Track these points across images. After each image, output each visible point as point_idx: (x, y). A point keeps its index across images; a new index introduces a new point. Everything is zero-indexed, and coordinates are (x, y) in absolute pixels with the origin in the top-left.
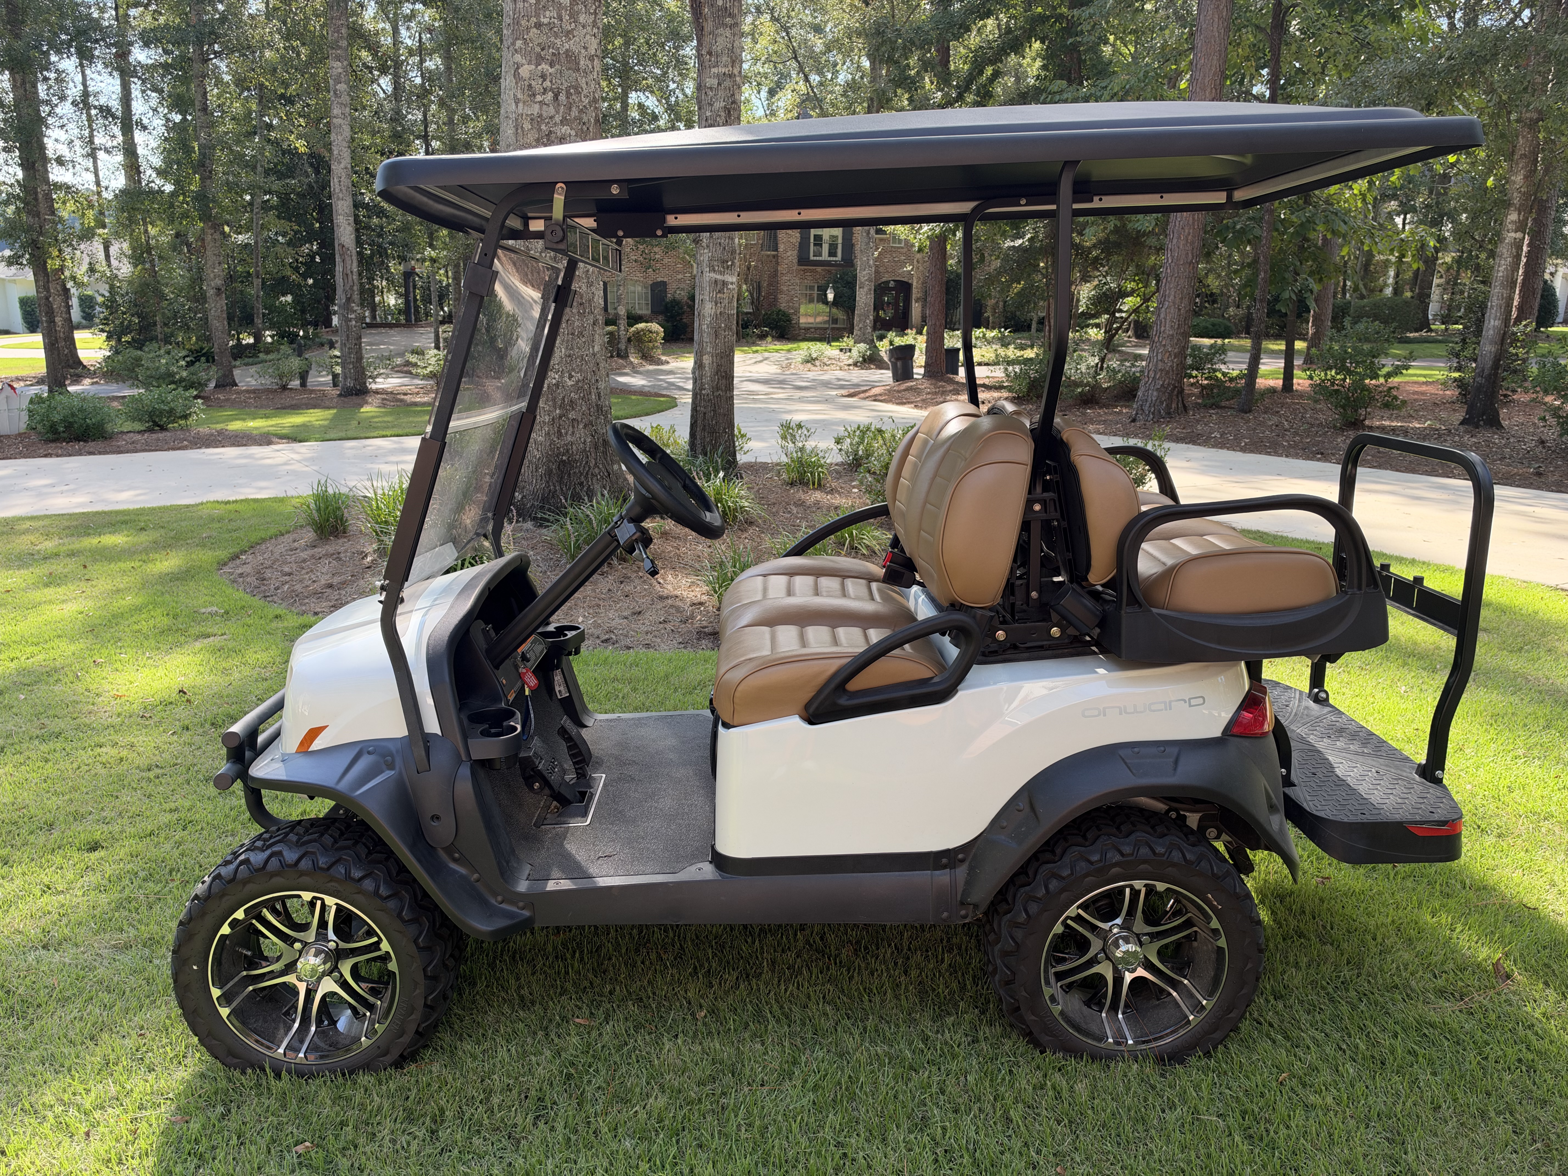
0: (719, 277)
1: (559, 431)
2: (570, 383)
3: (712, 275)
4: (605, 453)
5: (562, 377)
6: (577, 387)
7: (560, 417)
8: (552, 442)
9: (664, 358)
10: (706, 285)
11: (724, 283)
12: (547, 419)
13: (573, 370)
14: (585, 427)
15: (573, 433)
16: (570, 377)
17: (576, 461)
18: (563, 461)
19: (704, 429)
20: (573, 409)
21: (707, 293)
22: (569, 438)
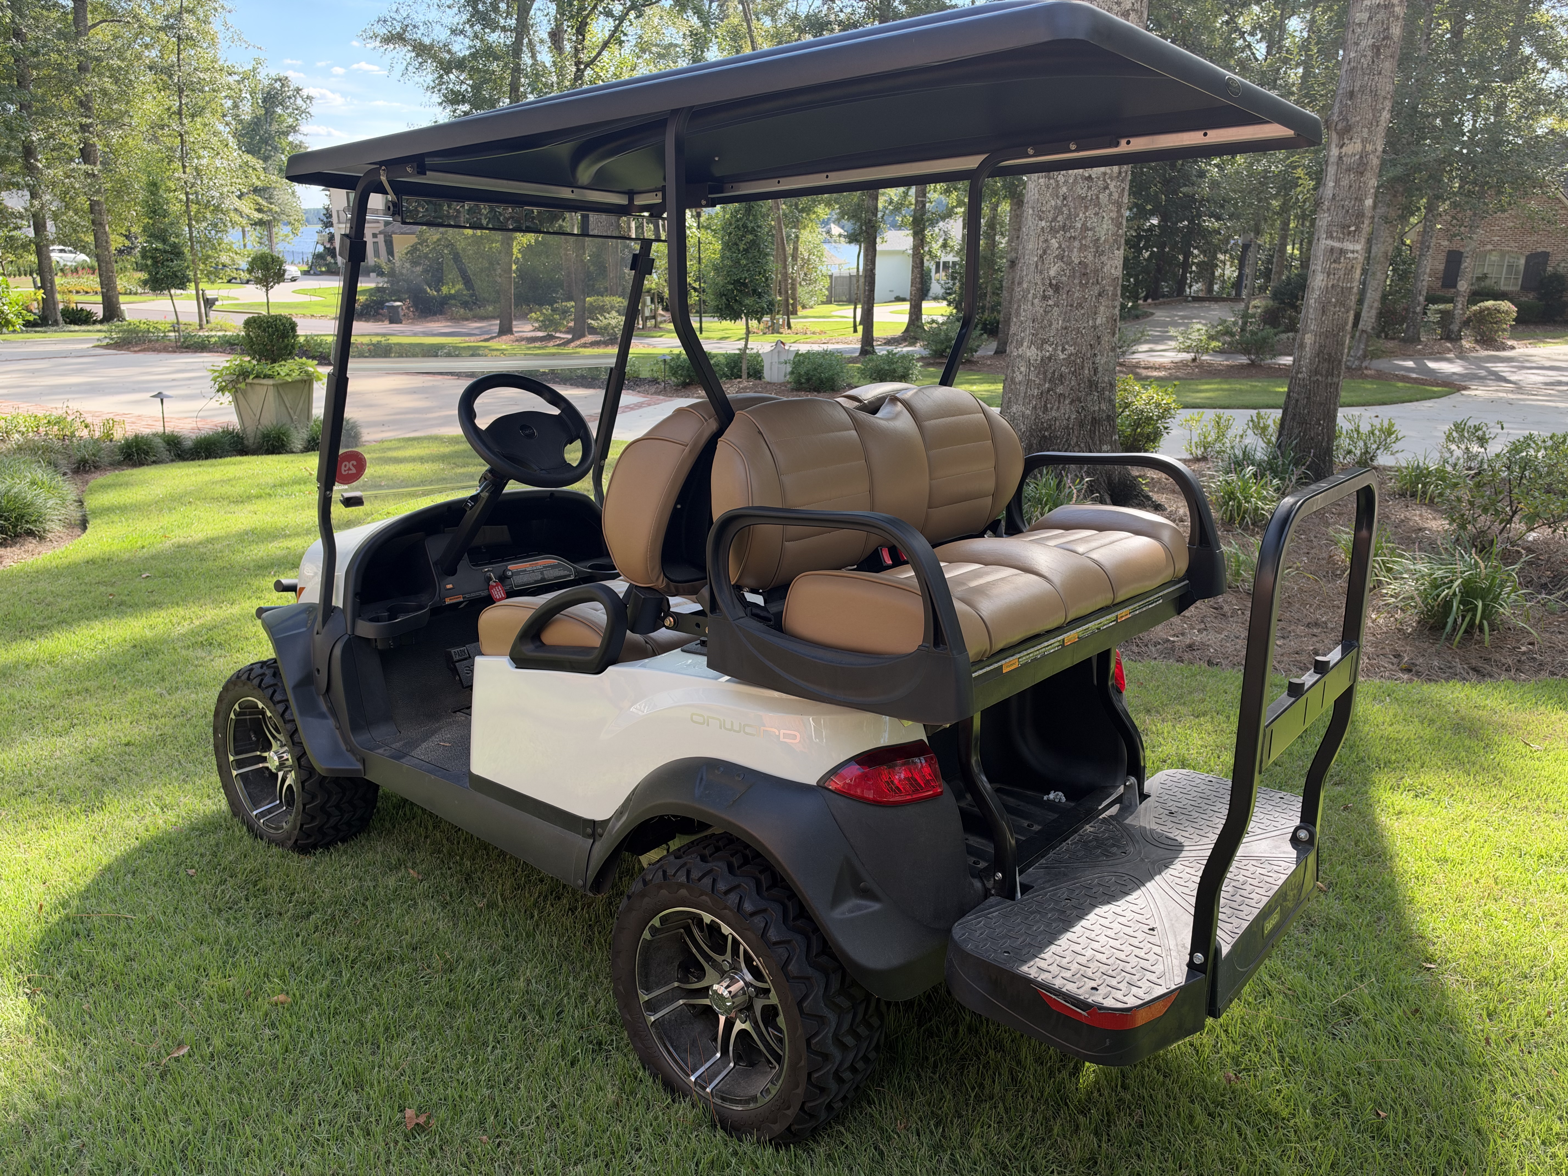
0: (1337, 244)
1: (1045, 406)
2: (1062, 356)
3: (1330, 243)
4: (1092, 432)
5: (1055, 350)
6: (1069, 361)
7: (1049, 391)
8: (1037, 417)
9: (1510, 343)
10: (1320, 253)
11: (1342, 252)
12: (1036, 391)
13: (1067, 343)
14: (1071, 403)
15: (1058, 408)
16: (1063, 350)
17: (1056, 437)
18: (1044, 436)
19: (1293, 419)
20: (1062, 383)
21: (1320, 263)
22: (1054, 413)
